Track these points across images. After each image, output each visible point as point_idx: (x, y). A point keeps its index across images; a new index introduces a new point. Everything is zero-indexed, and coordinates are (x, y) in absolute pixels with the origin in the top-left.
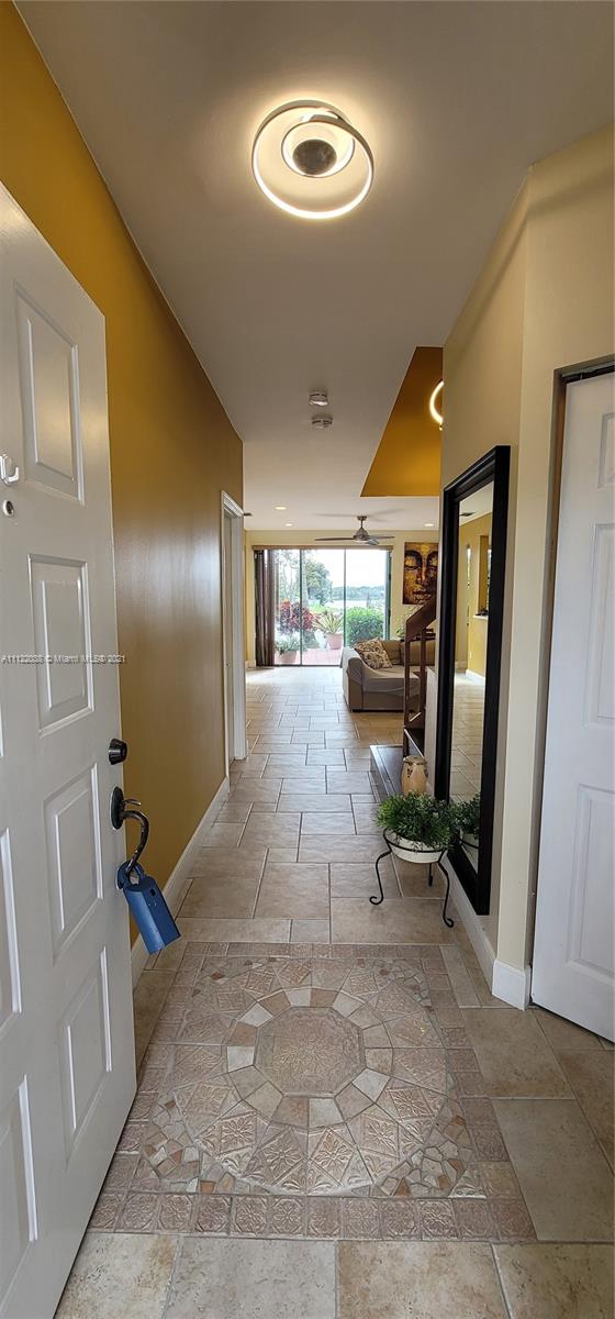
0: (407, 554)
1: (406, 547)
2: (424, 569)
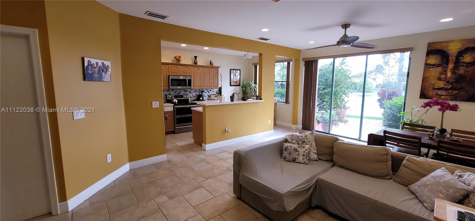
0: (429, 53)
1: (428, 47)
2: (451, 66)
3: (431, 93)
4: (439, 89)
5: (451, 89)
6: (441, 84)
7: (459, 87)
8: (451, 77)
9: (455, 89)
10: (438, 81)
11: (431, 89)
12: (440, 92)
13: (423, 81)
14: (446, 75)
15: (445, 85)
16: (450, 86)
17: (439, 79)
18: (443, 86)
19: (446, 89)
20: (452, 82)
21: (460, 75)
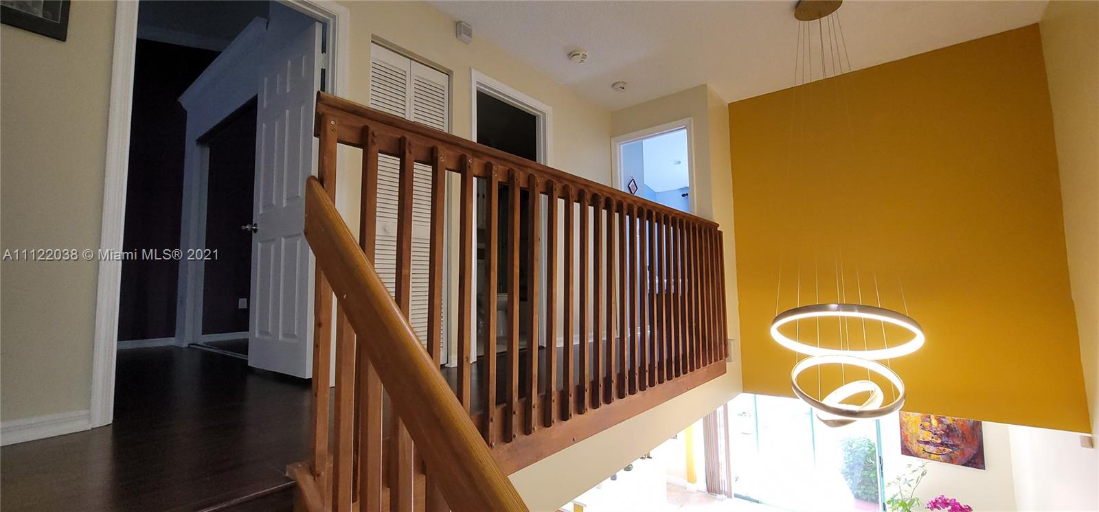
3: (915, 447)
4: (927, 443)
5: (942, 444)
6: (927, 436)
7: (952, 443)
8: (938, 427)
9: (947, 446)
10: (923, 431)
11: (914, 441)
12: (927, 447)
13: (901, 428)
14: (930, 422)
15: (933, 438)
16: (939, 441)
17: (924, 428)
18: (930, 439)
19: (936, 445)
20: (941, 435)
21: (948, 426)
